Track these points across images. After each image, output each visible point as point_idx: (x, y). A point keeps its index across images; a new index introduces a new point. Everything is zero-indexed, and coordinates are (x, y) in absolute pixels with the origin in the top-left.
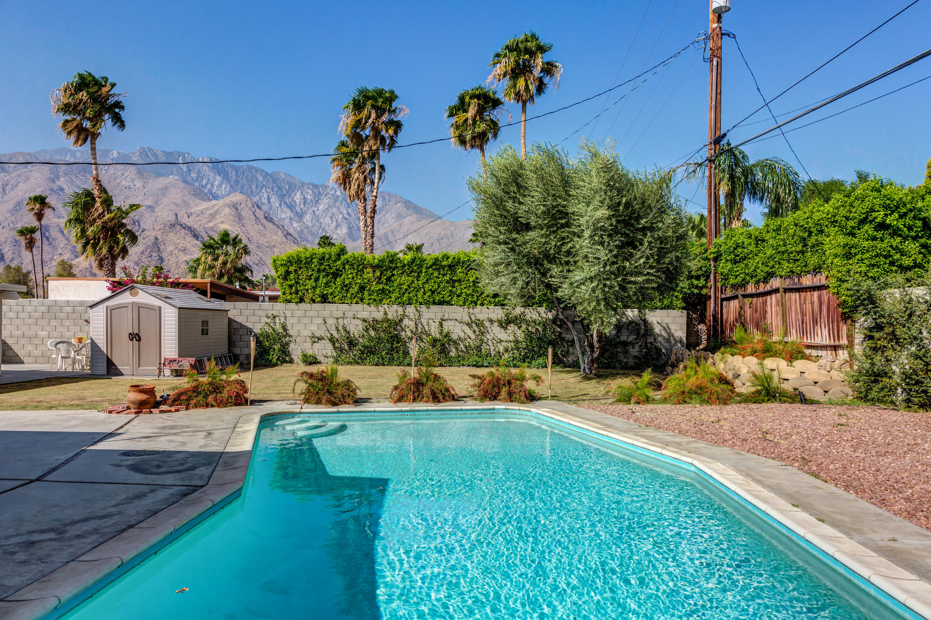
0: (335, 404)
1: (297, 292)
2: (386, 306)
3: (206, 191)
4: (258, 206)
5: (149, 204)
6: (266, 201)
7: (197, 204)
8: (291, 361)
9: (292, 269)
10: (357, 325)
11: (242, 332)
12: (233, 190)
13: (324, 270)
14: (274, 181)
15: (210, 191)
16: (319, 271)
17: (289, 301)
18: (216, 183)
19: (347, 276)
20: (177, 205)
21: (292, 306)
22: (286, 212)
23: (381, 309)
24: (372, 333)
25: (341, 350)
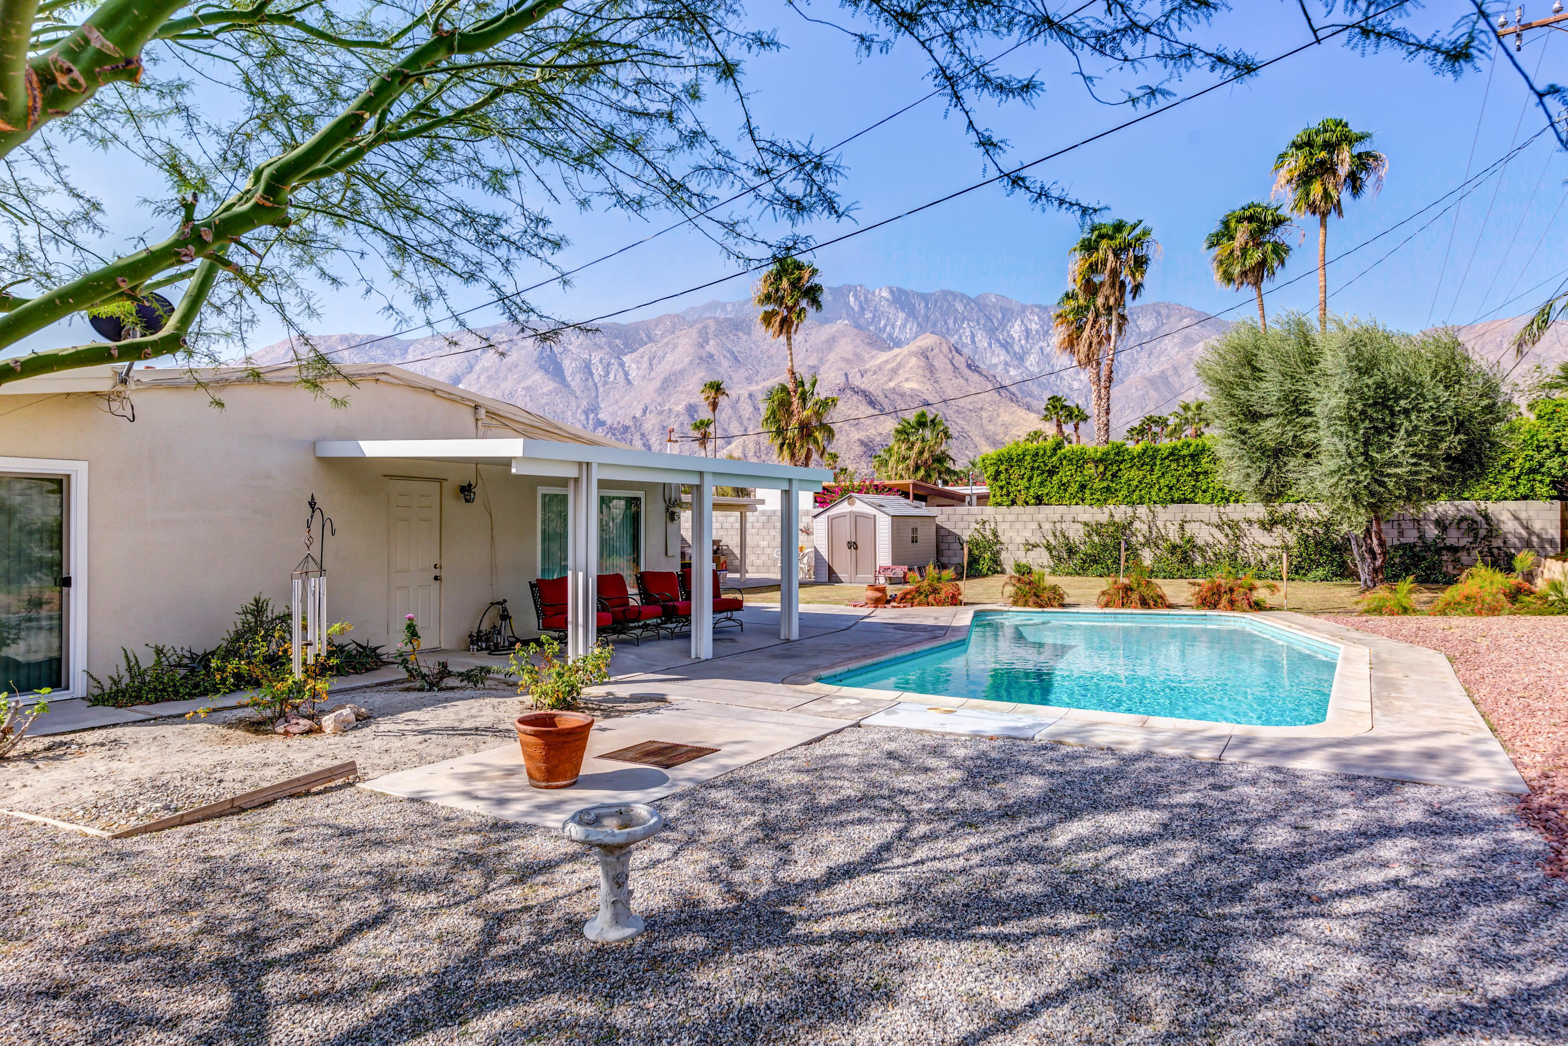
1: (1008, 495)
2: (1112, 507)
3: (885, 336)
4: (957, 351)
5: (812, 364)
6: (969, 341)
7: (873, 357)
8: (1003, 572)
9: (1002, 468)
10: (1077, 530)
11: (950, 539)
12: (922, 330)
13: (1038, 468)
14: (980, 310)
15: (890, 336)
16: (1032, 469)
17: (1000, 505)
18: (899, 323)
19: (1066, 472)
20: (847, 361)
21: (1003, 509)
22: (998, 355)
23: (1106, 510)
24: (1096, 539)
25: (1060, 559)
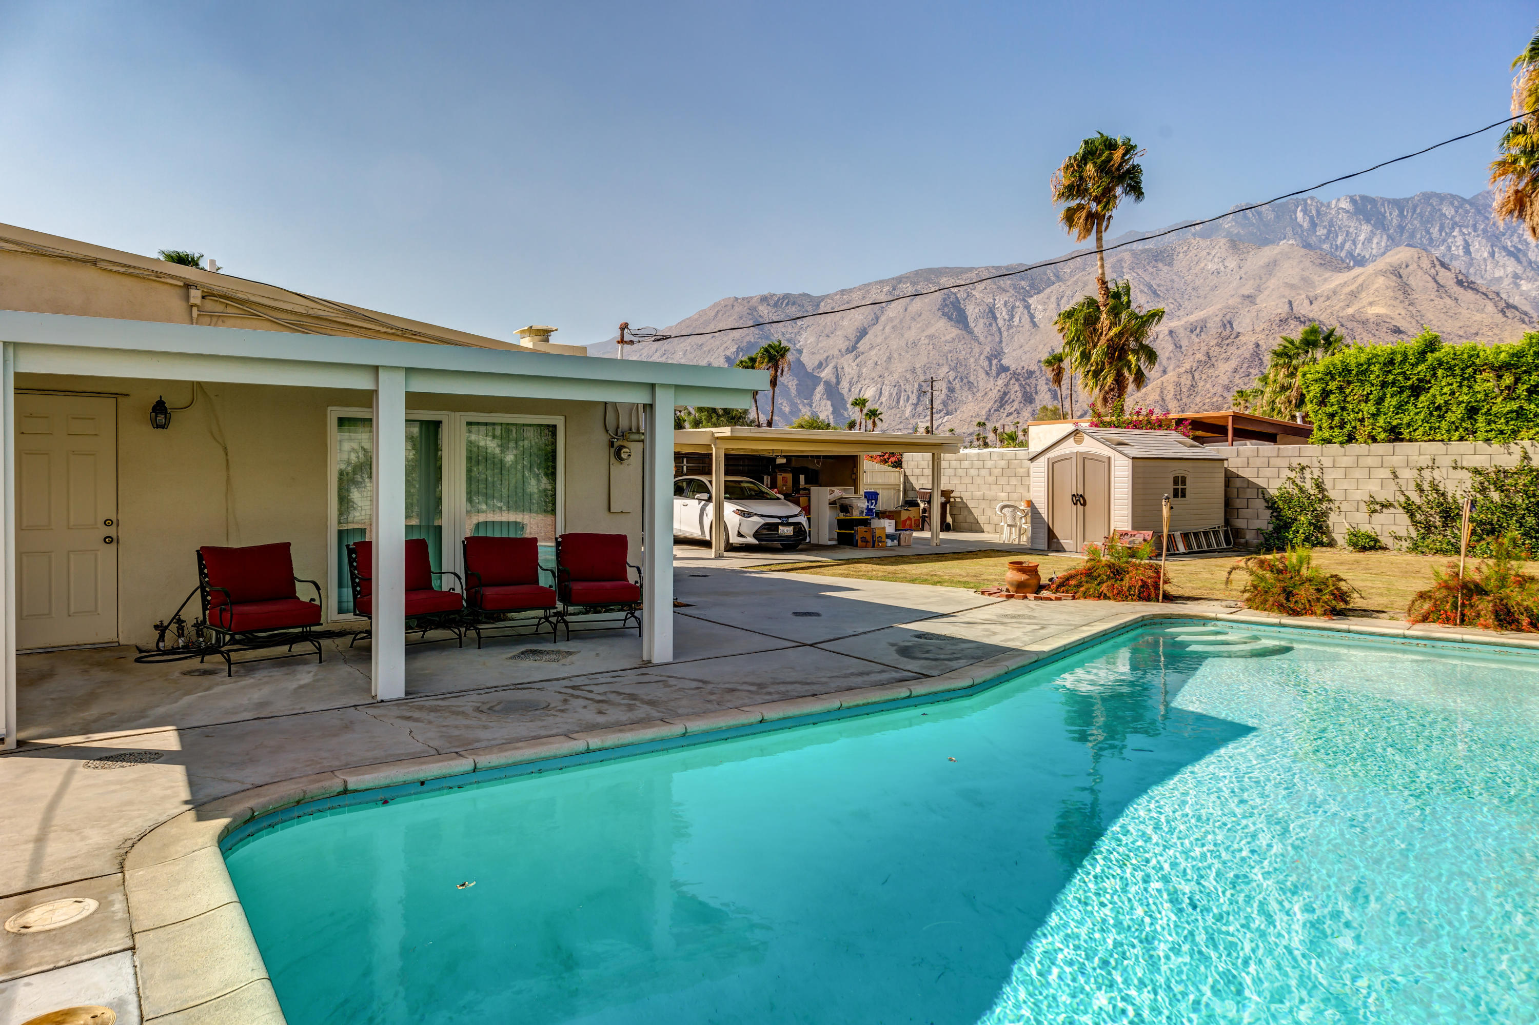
0: (1295, 613)
1: (1342, 426)
2: (1526, 443)
3: (1343, 254)
4: (1443, 265)
5: (1246, 293)
7: (1325, 280)
8: (1332, 544)
9: (1333, 385)
10: (1461, 481)
11: (1250, 493)
12: (1394, 242)
13: (1393, 383)
14: (1479, 212)
15: (1350, 254)
16: (1384, 385)
17: (1329, 441)
18: (1362, 237)
19: (1440, 390)
20: (1292, 286)
21: (1335, 448)
23: (1516, 449)
24: (1496, 496)
25: (1428, 528)
